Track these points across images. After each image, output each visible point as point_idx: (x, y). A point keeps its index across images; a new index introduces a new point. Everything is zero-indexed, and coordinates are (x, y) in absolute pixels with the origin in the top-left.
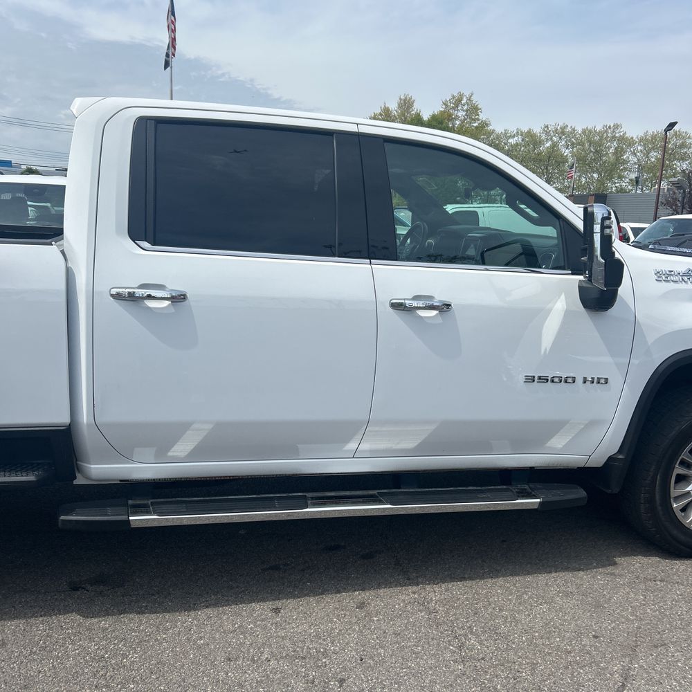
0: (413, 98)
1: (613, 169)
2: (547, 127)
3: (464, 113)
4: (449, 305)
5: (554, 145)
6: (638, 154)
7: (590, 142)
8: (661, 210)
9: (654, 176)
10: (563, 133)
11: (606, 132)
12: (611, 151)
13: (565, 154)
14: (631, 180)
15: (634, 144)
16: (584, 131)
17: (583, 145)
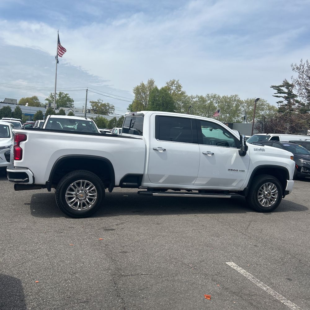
0: (154, 80)
1: (235, 112)
2: (208, 95)
3: (175, 88)
4: (213, 154)
5: (211, 102)
6: (245, 107)
7: (226, 102)
8: (255, 131)
9: (251, 116)
10: (215, 97)
11: (232, 98)
12: (234, 105)
13: (216, 106)
14: (242, 117)
15: (243, 103)
16: (223, 97)
17: (223, 102)
